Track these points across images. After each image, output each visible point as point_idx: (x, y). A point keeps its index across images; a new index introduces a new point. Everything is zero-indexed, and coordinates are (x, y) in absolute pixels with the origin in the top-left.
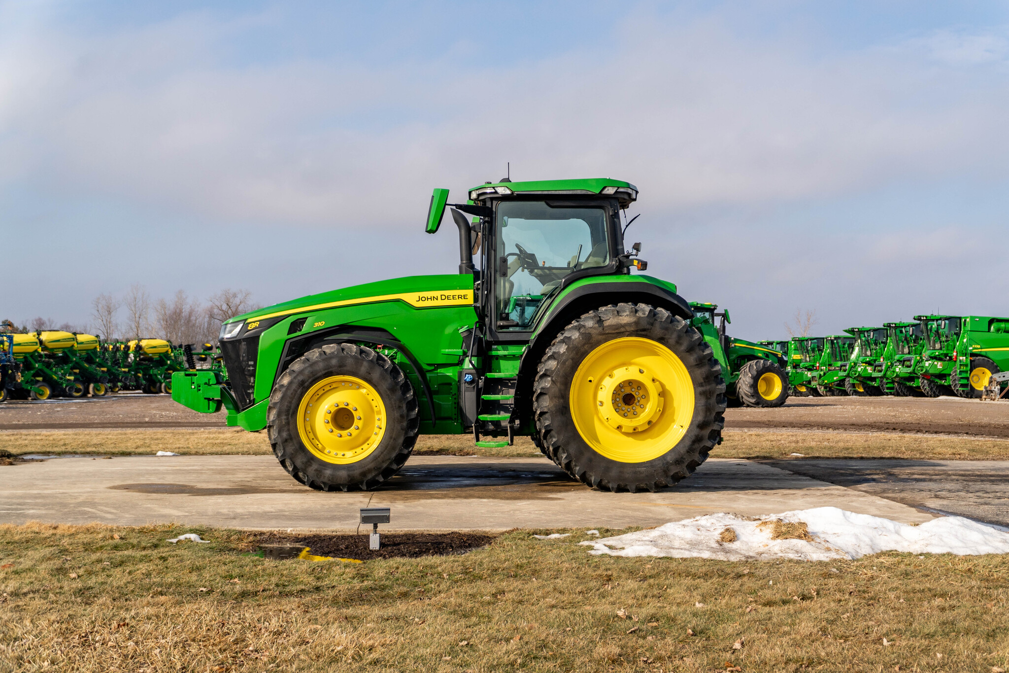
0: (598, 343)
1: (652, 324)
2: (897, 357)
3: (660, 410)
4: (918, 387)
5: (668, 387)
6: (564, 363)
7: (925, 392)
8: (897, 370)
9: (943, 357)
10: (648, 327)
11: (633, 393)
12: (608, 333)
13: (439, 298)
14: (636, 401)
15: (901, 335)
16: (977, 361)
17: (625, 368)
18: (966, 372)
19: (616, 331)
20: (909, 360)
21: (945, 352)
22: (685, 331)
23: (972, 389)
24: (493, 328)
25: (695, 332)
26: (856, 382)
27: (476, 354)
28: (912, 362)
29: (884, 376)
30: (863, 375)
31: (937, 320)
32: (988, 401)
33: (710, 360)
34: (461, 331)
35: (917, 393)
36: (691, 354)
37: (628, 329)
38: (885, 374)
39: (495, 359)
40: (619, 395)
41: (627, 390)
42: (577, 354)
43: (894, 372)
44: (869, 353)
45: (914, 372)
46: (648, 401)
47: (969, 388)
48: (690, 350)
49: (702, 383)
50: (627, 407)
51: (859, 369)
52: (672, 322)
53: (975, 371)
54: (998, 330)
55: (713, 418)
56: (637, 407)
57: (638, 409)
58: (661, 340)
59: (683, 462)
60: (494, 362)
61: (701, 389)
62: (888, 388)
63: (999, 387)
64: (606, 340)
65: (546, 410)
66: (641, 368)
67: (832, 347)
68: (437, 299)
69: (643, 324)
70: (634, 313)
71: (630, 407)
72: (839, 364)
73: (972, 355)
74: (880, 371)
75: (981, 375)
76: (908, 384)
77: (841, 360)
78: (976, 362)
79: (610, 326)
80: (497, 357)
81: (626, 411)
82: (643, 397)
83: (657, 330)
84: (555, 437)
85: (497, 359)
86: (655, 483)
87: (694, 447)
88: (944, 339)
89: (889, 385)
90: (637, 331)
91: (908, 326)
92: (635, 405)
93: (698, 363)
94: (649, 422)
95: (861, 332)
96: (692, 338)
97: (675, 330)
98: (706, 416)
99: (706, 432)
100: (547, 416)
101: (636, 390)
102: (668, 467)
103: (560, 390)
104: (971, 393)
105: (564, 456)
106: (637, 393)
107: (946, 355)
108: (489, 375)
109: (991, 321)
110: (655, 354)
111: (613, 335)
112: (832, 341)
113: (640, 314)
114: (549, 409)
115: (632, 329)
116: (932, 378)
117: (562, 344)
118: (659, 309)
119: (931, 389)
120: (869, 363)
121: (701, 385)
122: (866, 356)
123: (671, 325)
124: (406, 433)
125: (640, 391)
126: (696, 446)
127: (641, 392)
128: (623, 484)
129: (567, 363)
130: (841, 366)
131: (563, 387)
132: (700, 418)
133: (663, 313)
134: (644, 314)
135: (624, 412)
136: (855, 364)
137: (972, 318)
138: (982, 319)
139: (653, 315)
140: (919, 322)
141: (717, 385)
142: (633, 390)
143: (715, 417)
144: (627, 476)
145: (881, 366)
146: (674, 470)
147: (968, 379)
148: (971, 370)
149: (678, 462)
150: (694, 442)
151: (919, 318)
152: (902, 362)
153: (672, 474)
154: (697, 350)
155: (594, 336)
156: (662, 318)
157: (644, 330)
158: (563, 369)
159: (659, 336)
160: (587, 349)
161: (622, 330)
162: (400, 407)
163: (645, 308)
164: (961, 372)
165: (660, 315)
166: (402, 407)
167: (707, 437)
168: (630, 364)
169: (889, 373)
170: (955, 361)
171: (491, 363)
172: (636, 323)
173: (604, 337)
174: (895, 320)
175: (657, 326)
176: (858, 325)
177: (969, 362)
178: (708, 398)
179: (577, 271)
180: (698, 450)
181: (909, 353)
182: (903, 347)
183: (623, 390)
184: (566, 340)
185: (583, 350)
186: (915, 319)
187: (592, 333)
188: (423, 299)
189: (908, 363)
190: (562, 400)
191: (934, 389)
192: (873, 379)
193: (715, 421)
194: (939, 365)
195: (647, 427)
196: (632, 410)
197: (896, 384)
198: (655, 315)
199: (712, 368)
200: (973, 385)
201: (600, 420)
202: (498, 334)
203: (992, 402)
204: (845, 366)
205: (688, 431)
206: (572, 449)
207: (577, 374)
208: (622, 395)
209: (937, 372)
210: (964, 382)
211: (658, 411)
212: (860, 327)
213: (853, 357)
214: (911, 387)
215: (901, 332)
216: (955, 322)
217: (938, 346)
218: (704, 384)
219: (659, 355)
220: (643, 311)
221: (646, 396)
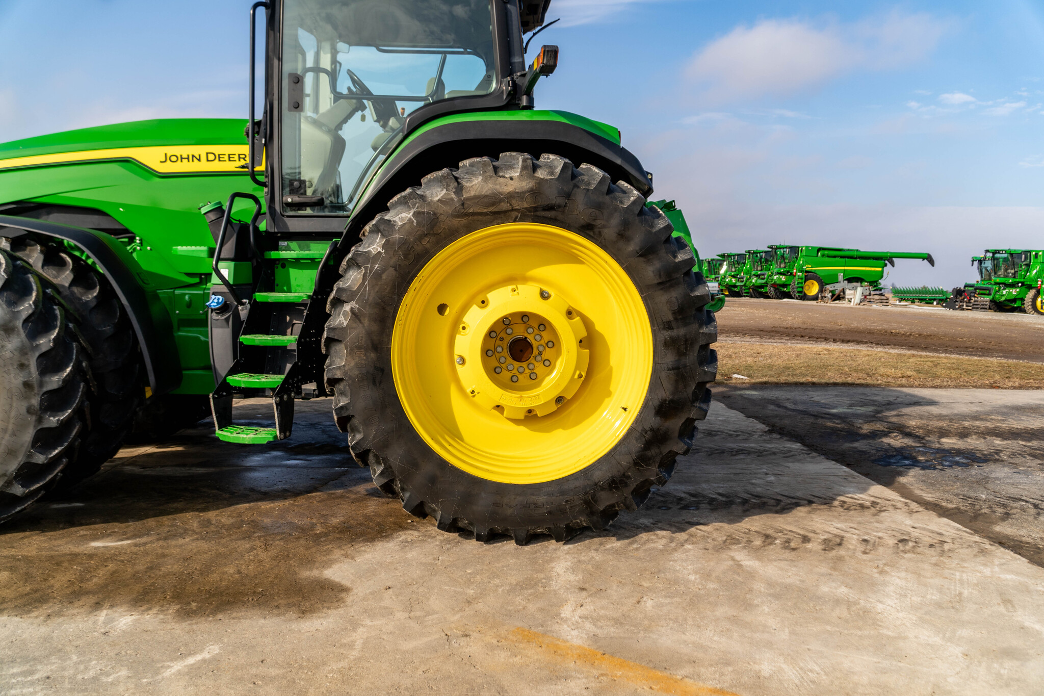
0: (452, 235)
1: (568, 196)
2: (753, 273)
3: (580, 376)
4: (766, 292)
5: (599, 326)
6: (378, 275)
7: (771, 296)
8: (754, 281)
9: (786, 273)
10: (560, 201)
11: (531, 338)
12: (473, 214)
13: (203, 158)
14: (535, 352)
15: (756, 258)
16: (810, 276)
17: (510, 287)
18: (802, 283)
19: (491, 209)
20: (764, 275)
21: (788, 270)
22: (637, 212)
23: (805, 294)
24: (278, 207)
25: (659, 216)
26: (724, 288)
27: (232, 256)
28: (766, 276)
29: (745, 285)
30: (730, 284)
31: (783, 248)
32: (822, 304)
33: (688, 273)
34: (203, 211)
35: (766, 296)
36: (648, 261)
37: (517, 204)
38: (745, 284)
39: (279, 266)
40: (502, 339)
41: (519, 331)
42: (406, 256)
43: (751, 282)
44: (733, 270)
45: (766, 283)
46: (559, 353)
47: (803, 294)
48: (647, 252)
49: (669, 322)
50: (517, 364)
51: (727, 280)
52: (610, 191)
53: (807, 283)
54: (823, 256)
55: (690, 396)
56: (537, 364)
57: (539, 369)
58: (587, 230)
59: (626, 485)
60: (279, 271)
61: (667, 334)
62: (745, 293)
63: (831, 294)
64: (469, 229)
65: (338, 375)
66: (545, 288)
67: (709, 266)
68: (199, 160)
69: (552, 196)
70: (530, 171)
71: (524, 364)
72: (713, 276)
73: (806, 272)
74: (742, 282)
75: (810, 285)
76: (760, 290)
77: (715, 274)
78: (808, 277)
79: (478, 198)
80: (284, 263)
81: (515, 371)
82: (550, 344)
83: (580, 208)
84: (359, 432)
85: (283, 266)
86: (567, 526)
87: (649, 453)
88: (787, 261)
89: (746, 291)
90: (535, 209)
91: (786, 248)
92: (533, 361)
93: (663, 279)
94: (559, 399)
95: (729, 256)
96: (652, 226)
97: (616, 209)
98: (676, 391)
99: (675, 424)
100: (341, 386)
101: (536, 331)
102: (594, 496)
103: (369, 334)
104: (804, 297)
105: (379, 469)
106: (538, 337)
107: (788, 272)
108: (260, 296)
109: (819, 250)
110: (575, 259)
111: (485, 218)
112: (709, 262)
113: (541, 174)
114: (345, 373)
115: (526, 205)
116: (778, 287)
117: (375, 236)
118: (584, 166)
119: (776, 294)
120: (733, 276)
121: (668, 326)
122: (732, 271)
123: (607, 197)
124: (40, 420)
125: (542, 333)
126: (653, 451)
127: (546, 336)
128: (499, 528)
129: (384, 277)
130: (716, 278)
131: (375, 327)
132: (665, 394)
133: (594, 173)
134: (552, 173)
135: (510, 375)
136: (725, 277)
137: (807, 247)
138: (813, 248)
139: (571, 176)
140: (770, 250)
141: (701, 326)
142: (530, 330)
143: (694, 393)
144: (509, 511)
145: (743, 278)
146: (606, 500)
147: (802, 287)
148: (805, 282)
149: (615, 484)
150: (648, 445)
151: (771, 247)
152: (758, 276)
153: (601, 508)
154: (662, 253)
155: (442, 218)
156: (589, 184)
157: (550, 208)
158: (377, 289)
159: (582, 222)
160: (428, 246)
161: (505, 206)
162: (22, 366)
163: (555, 162)
164: (798, 283)
165: (586, 178)
166: (28, 366)
167: (676, 434)
168: (525, 279)
169: (748, 283)
170: (795, 276)
171: (273, 274)
172: (535, 192)
173: (464, 221)
174: (753, 248)
175: (580, 199)
176: (727, 251)
177: (804, 276)
178: (681, 354)
179: (434, 103)
180: (658, 459)
181: (761, 270)
182: (757, 266)
183: (509, 331)
184: (382, 227)
185: (418, 248)
186: (768, 247)
187: (440, 211)
188: (174, 159)
189: (763, 277)
190: (373, 355)
191: (778, 294)
192: (735, 286)
193: (694, 401)
194: (783, 278)
195: (554, 408)
196: (527, 371)
197: (751, 290)
198: (574, 176)
199: (692, 290)
200: (806, 292)
201: (461, 389)
202: (286, 219)
203: (825, 304)
204: (718, 278)
205: (637, 421)
206: (396, 455)
207: (407, 299)
208: (508, 340)
209: (782, 283)
210: (800, 289)
211: (576, 376)
212: (729, 252)
213: (722, 271)
214: (761, 292)
215: (757, 256)
216: (794, 250)
217: (782, 265)
218: (674, 324)
219: (581, 262)
220: (551, 168)
221: (554, 343)
